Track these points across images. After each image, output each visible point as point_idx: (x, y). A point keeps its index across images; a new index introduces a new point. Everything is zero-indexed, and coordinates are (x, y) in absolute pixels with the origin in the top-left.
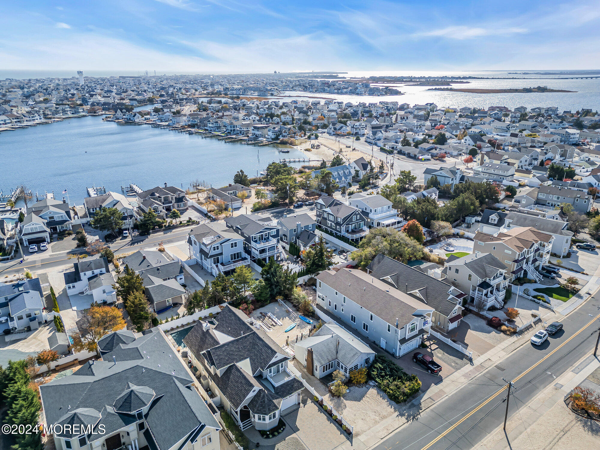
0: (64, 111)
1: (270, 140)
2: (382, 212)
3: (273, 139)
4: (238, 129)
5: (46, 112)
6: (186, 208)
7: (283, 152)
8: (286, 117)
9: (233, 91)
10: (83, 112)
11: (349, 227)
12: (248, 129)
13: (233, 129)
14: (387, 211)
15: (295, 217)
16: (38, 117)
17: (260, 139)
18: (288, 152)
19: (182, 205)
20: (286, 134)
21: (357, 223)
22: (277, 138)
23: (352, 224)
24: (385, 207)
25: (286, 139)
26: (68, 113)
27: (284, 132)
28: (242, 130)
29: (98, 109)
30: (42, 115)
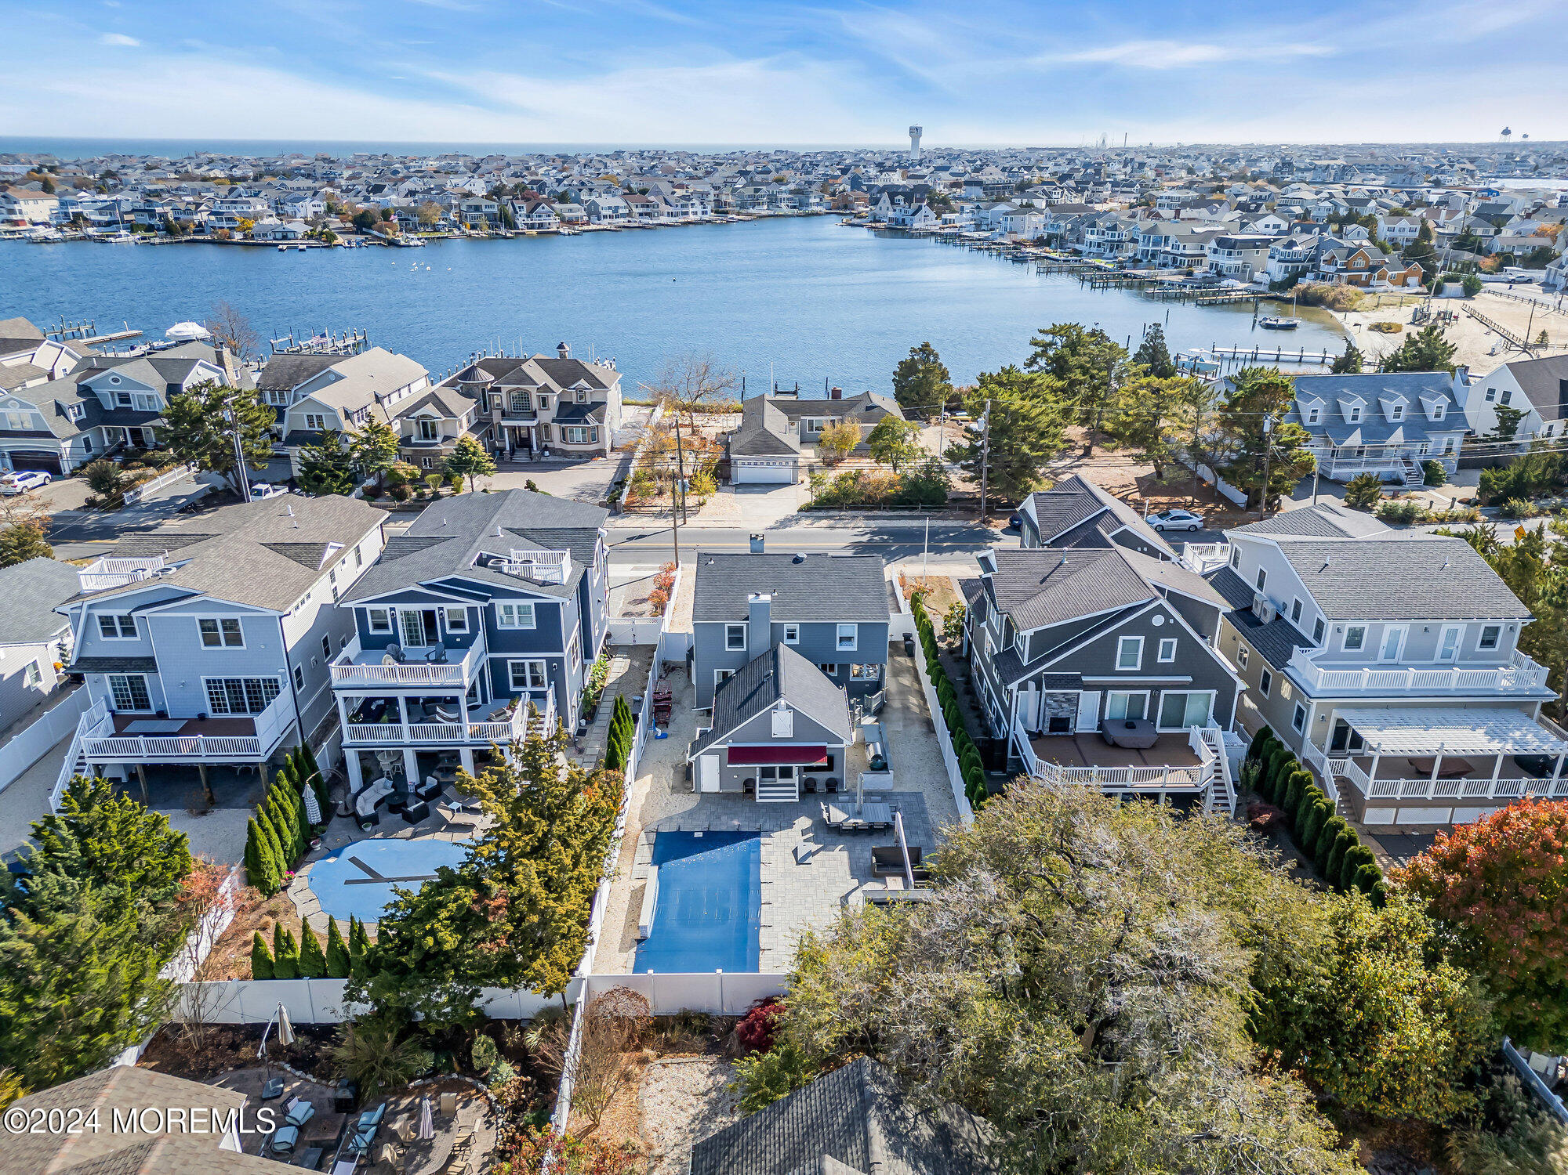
0: (773, 200)
1: (1262, 288)
2: (1420, 655)
3: (1274, 286)
4: (1168, 249)
5: (724, 198)
6: (592, 447)
7: (1269, 327)
8: (1397, 226)
9: (1306, 174)
10: (818, 204)
11: (1074, 702)
12: (1202, 248)
13: (1151, 248)
14: (1468, 659)
15: (797, 560)
16: (699, 209)
17: (1225, 283)
18: (1290, 327)
19: (578, 436)
20: (1332, 269)
21: (1156, 688)
22: (1290, 282)
23: (1104, 688)
24: (1446, 626)
25: (1321, 287)
26: (783, 205)
27: (1328, 262)
28: (1181, 251)
29: (857, 199)
30: (713, 204)
